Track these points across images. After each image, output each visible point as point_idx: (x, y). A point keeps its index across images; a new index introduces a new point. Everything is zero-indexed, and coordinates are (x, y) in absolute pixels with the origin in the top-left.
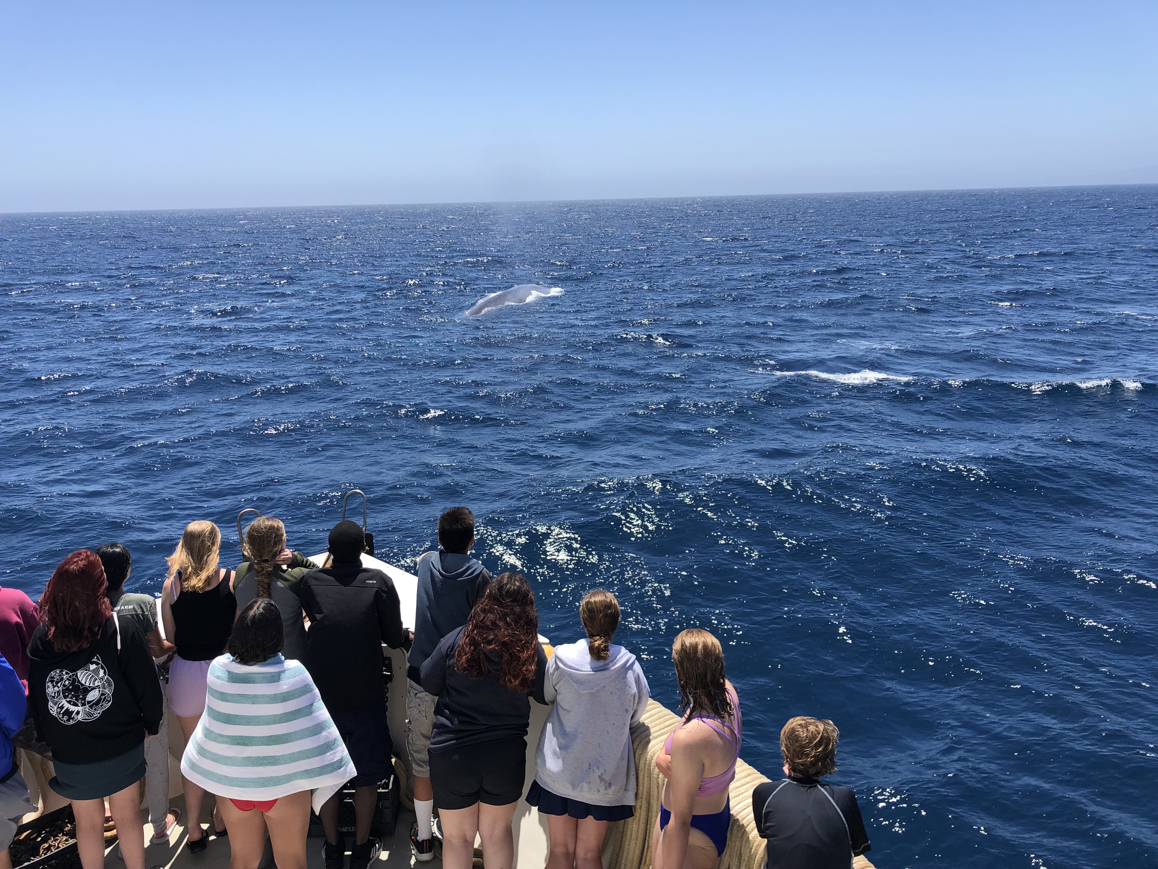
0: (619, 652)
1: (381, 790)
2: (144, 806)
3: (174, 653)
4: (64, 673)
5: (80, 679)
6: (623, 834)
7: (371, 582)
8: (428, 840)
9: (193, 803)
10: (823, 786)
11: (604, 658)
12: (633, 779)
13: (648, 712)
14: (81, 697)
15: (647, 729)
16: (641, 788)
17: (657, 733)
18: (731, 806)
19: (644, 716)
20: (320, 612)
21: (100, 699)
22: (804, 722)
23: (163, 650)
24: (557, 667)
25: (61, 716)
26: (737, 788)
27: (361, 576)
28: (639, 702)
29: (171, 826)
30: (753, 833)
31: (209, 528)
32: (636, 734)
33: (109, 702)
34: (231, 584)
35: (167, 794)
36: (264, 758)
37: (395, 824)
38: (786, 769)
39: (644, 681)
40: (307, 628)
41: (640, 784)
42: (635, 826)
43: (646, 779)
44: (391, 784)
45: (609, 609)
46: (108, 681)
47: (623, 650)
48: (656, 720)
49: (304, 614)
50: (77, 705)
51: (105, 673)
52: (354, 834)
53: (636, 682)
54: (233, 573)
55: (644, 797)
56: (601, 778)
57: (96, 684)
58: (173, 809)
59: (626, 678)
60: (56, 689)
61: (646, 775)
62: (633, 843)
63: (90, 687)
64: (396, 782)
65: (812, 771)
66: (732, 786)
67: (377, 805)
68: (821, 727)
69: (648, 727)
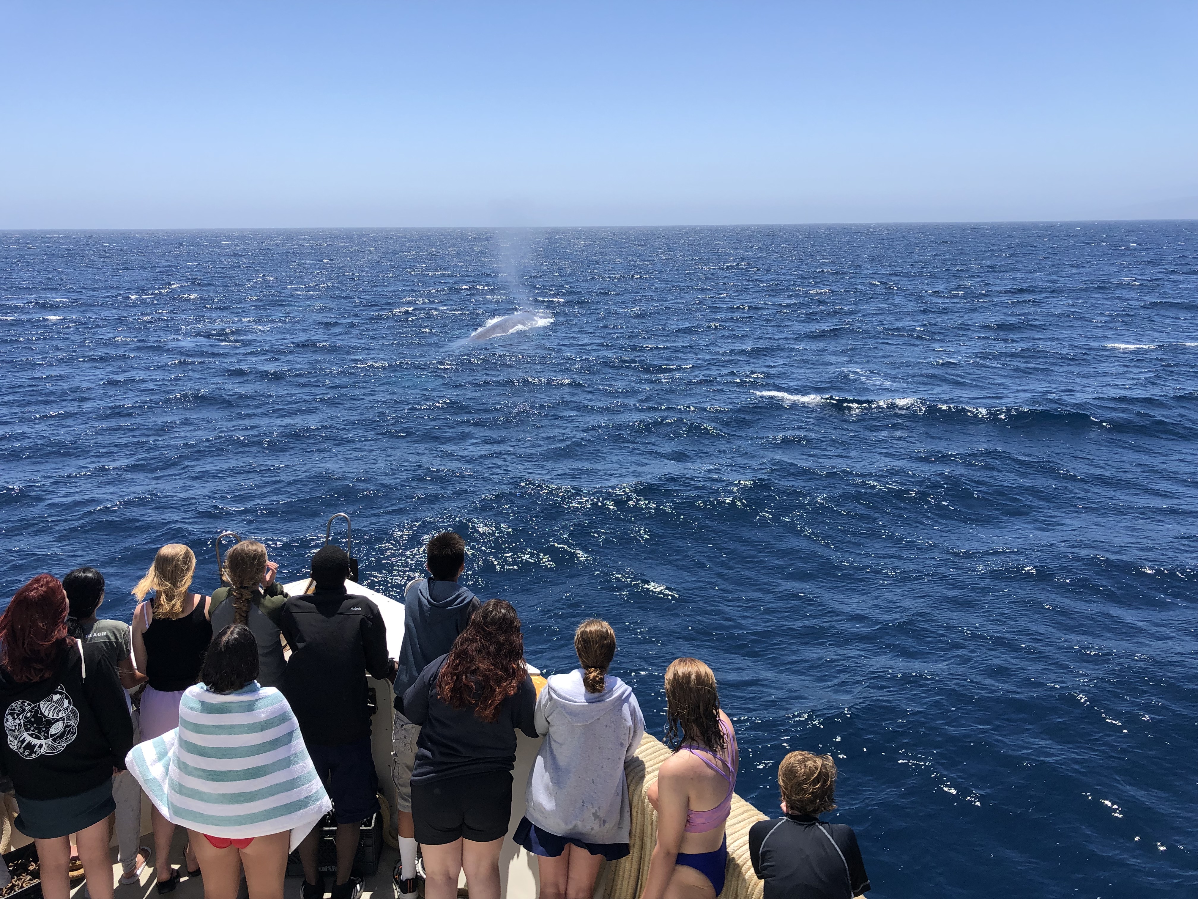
0: (616, 684)
1: (363, 828)
2: (113, 844)
3: (147, 682)
4: (26, 704)
5: (43, 711)
6: (615, 873)
7: (356, 609)
8: (412, 879)
9: (163, 842)
10: (822, 823)
11: (599, 691)
12: (627, 815)
13: (642, 745)
14: (44, 729)
15: (642, 763)
16: (634, 825)
17: (651, 768)
18: (727, 844)
19: (637, 750)
20: (302, 640)
21: (65, 731)
22: (801, 757)
23: (134, 680)
24: (551, 698)
25: (22, 751)
26: (733, 825)
27: (346, 603)
28: (634, 736)
29: (141, 865)
30: (749, 872)
31: (183, 552)
32: (629, 769)
33: (74, 734)
34: (206, 611)
35: (138, 832)
36: (240, 795)
37: (378, 863)
38: (783, 805)
39: (640, 713)
40: (287, 658)
41: (634, 821)
42: (628, 865)
43: (639, 815)
44: (373, 821)
45: (605, 640)
46: (72, 711)
47: (619, 681)
48: (651, 754)
49: (284, 642)
50: (39, 738)
51: (70, 703)
52: (334, 874)
53: (631, 715)
54: (208, 599)
55: (637, 835)
56: (595, 815)
57: (60, 716)
58: (141, 848)
59: (621, 710)
60: (17, 721)
61: (639, 812)
62: (625, 883)
63: (53, 719)
64: (379, 820)
65: (810, 808)
66: (729, 822)
67: (360, 844)
68: (819, 762)
69: (642, 761)
